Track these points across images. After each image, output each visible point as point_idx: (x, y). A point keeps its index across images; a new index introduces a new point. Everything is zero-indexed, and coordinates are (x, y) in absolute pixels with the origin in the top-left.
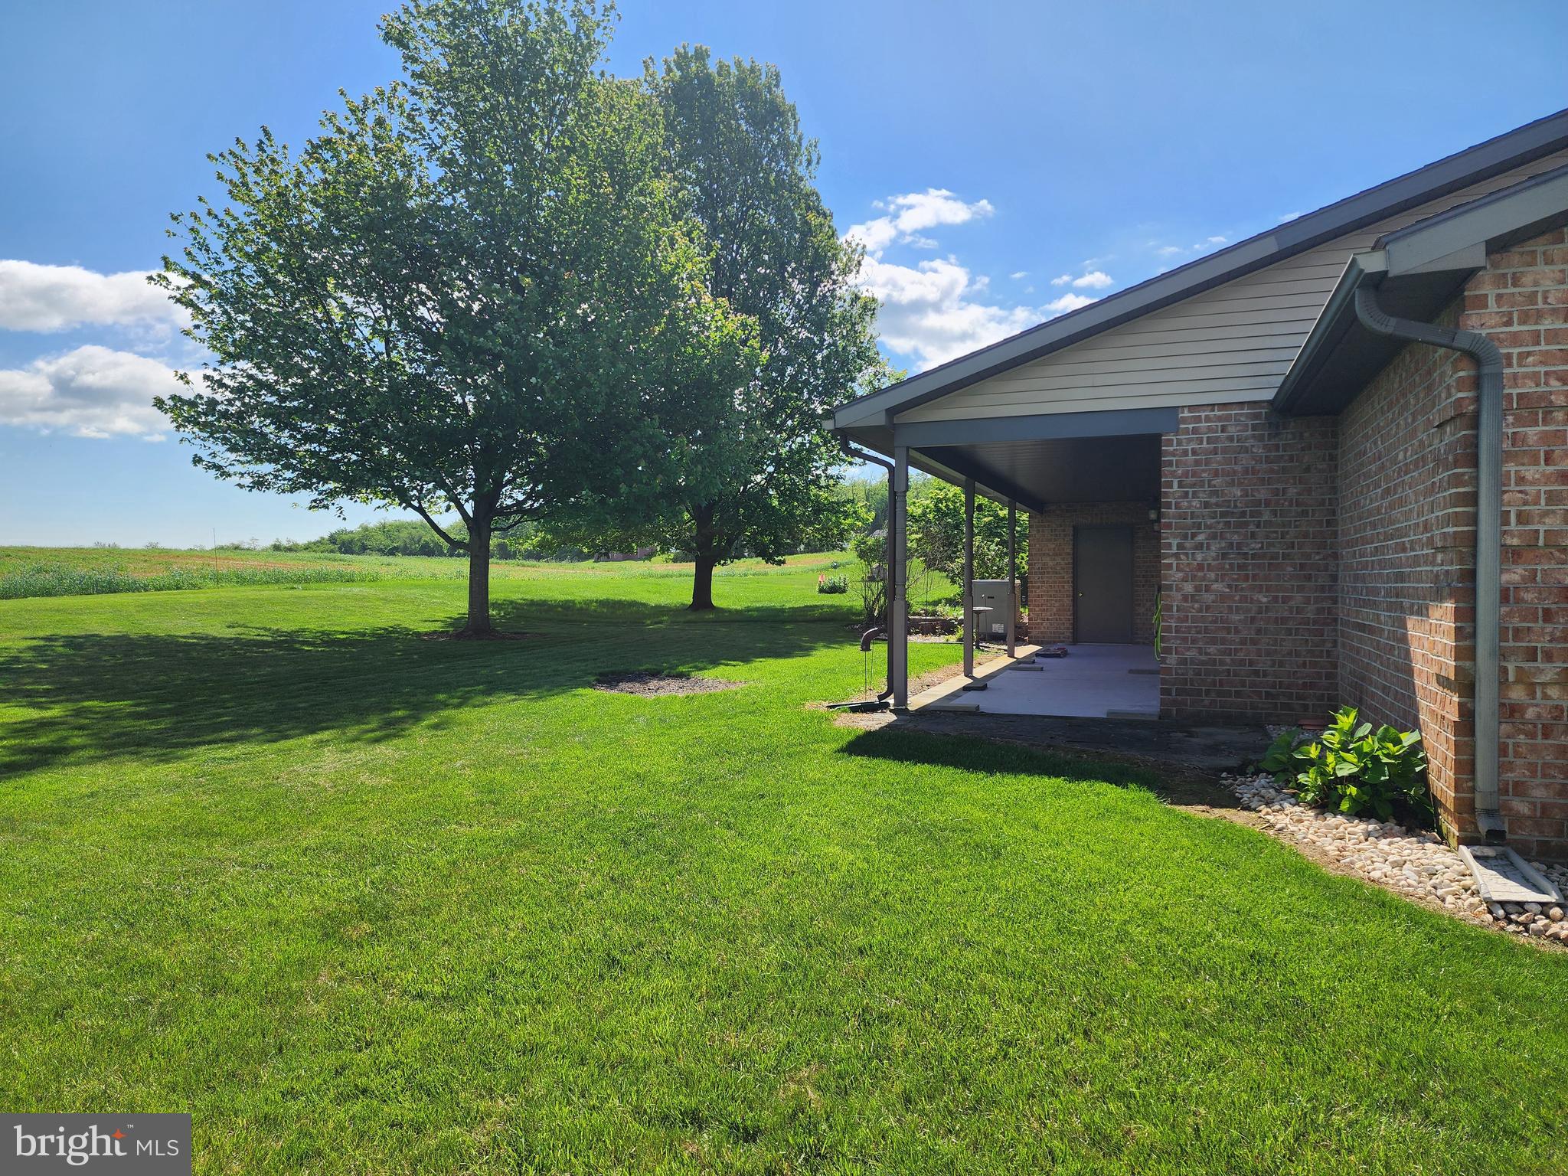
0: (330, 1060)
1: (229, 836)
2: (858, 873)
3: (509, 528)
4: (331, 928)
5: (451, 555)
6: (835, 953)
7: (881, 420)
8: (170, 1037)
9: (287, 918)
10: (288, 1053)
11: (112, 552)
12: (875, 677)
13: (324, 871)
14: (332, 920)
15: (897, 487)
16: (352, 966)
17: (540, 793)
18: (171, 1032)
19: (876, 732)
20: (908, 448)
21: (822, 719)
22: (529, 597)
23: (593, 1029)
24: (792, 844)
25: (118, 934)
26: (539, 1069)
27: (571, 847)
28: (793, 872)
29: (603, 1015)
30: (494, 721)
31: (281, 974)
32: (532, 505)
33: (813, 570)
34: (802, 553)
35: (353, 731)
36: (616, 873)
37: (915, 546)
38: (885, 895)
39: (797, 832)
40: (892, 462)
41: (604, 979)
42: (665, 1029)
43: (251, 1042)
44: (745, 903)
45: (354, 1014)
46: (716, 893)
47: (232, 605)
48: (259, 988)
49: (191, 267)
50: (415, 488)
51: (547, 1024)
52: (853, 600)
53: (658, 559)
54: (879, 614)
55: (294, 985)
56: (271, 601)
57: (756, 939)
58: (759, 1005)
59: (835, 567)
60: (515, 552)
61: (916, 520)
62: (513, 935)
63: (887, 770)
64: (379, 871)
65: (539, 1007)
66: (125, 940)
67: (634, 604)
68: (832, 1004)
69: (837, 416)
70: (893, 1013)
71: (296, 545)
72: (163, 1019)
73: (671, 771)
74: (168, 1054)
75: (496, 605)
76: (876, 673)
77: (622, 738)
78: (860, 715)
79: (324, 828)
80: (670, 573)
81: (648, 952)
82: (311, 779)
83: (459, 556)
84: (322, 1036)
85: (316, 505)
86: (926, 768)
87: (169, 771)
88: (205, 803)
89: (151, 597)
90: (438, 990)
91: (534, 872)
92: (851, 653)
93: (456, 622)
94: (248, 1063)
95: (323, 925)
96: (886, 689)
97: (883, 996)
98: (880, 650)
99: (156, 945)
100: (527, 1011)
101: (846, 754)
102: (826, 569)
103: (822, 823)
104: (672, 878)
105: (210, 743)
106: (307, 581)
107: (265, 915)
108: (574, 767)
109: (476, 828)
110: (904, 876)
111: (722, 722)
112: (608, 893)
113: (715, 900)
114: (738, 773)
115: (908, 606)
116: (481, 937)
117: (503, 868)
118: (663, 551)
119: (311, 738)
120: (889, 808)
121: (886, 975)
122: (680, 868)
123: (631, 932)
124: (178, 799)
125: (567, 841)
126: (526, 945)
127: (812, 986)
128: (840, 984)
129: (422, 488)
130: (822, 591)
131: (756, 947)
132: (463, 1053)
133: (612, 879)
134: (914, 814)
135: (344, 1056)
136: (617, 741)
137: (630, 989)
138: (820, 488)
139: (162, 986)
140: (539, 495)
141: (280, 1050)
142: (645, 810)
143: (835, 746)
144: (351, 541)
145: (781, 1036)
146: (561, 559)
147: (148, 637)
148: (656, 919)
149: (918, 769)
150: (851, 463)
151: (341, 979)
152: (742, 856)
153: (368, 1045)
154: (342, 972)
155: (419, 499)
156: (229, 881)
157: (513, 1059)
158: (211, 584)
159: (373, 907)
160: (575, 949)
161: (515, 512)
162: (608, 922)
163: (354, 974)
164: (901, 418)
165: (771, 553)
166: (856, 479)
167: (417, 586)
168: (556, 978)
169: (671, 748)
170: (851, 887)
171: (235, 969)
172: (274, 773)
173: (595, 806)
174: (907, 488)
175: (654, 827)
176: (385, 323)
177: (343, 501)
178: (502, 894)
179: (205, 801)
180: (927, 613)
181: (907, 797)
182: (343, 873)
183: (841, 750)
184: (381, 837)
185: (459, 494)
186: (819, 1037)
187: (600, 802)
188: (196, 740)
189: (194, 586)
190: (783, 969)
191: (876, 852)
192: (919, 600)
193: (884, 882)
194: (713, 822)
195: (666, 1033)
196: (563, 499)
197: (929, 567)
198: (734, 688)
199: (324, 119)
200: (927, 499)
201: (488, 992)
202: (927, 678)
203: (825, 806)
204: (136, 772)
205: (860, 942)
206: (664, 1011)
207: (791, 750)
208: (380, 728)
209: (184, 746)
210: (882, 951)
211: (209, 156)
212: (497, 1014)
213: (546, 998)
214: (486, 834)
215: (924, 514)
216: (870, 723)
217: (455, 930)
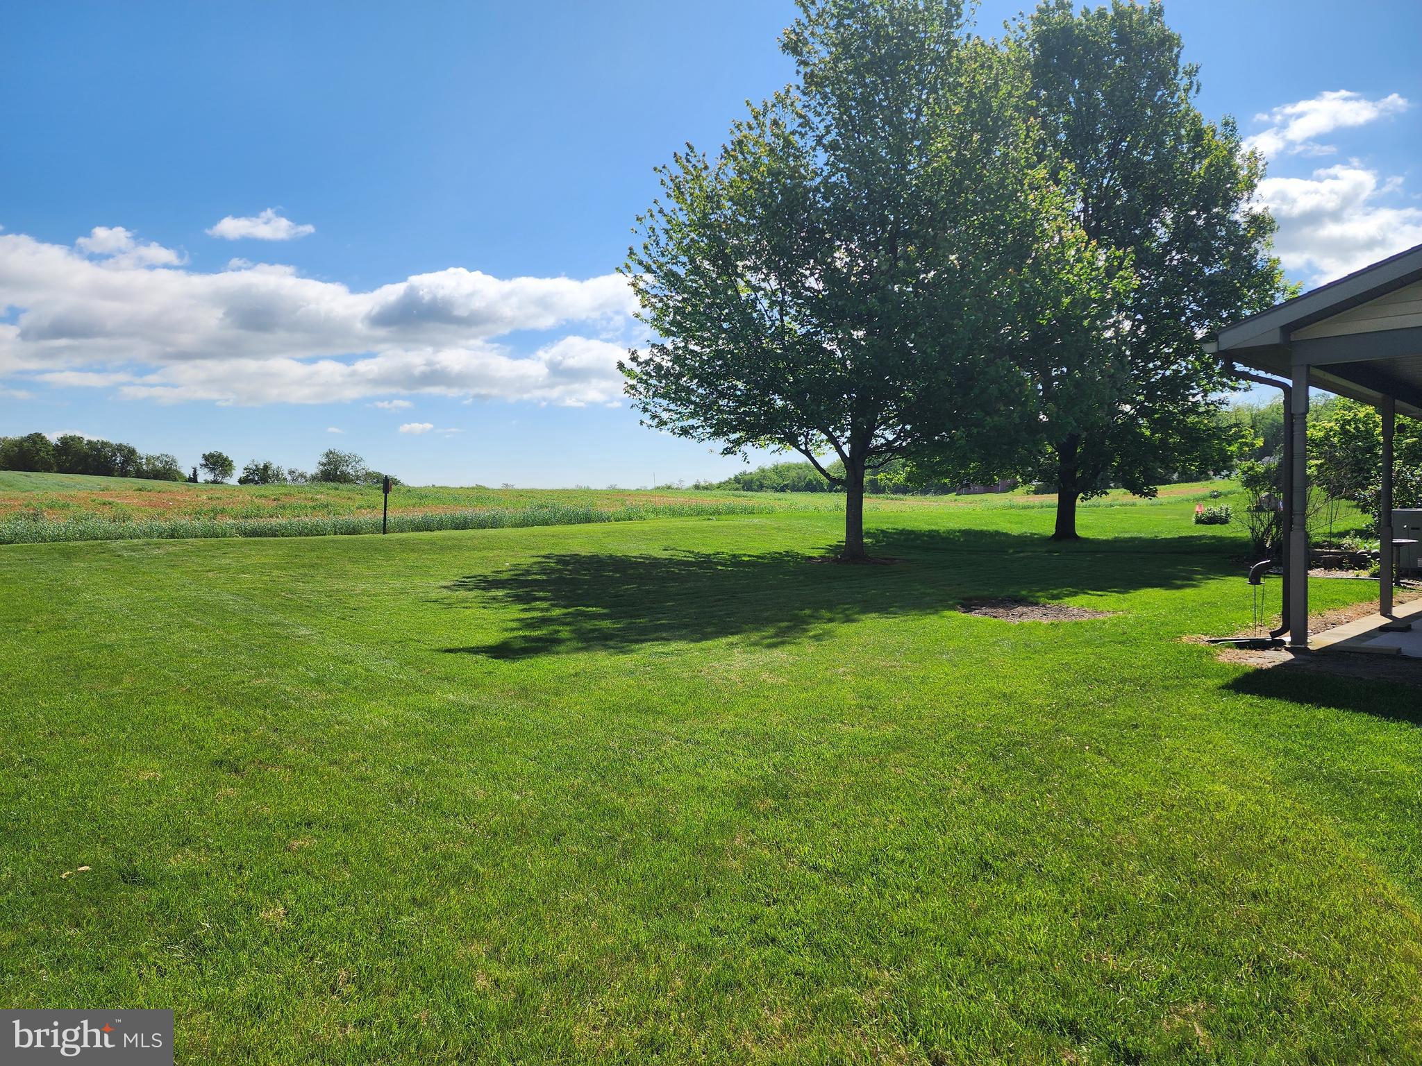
0: (746, 908)
1: (668, 715)
2: (1248, 815)
3: (879, 465)
4: (743, 798)
5: (830, 491)
6: (1224, 894)
7: (1275, 338)
8: (630, 868)
9: (711, 786)
10: (714, 897)
11: (587, 492)
12: (1267, 614)
13: (737, 751)
14: (744, 793)
15: (1295, 409)
16: (760, 833)
17: (912, 703)
18: (631, 866)
19: (1268, 670)
20: (1308, 366)
21: (1201, 653)
22: (900, 527)
23: (968, 924)
24: (1171, 778)
25: (594, 783)
26: (919, 951)
27: (942, 755)
28: (1173, 806)
29: (978, 912)
30: (870, 636)
31: (708, 833)
32: (901, 444)
33: (1188, 500)
34: (1175, 483)
35: (755, 637)
36: (986, 784)
37: (1316, 473)
38: (1284, 841)
39: (1176, 766)
40: (1290, 382)
41: (977, 880)
42: (1039, 937)
43: (687, 883)
44: (1120, 828)
45: (764, 875)
46: (1089, 815)
47: (667, 533)
48: (691, 840)
49: (646, 259)
50: (803, 434)
51: (925, 913)
52: (1238, 530)
53: (1020, 491)
54: (1272, 545)
55: (717, 842)
56: (694, 530)
57: (1133, 866)
58: (1138, 932)
59: (1215, 497)
60: (884, 487)
61: (1316, 443)
62: (892, 827)
63: (1282, 712)
64: (778, 756)
65: (918, 896)
66: (599, 789)
67: (997, 533)
68: (1222, 945)
69: (1220, 338)
70: (1294, 966)
71: (710, 484)
72: (625, 854)
73: (1037, 694)
74: (629, 882)
75: (869, 535)
76: (1267, 609)
77: (987, 659)
78: (1249, 651)
79: (736, 716)
80: (1032, 504)
81: (1020, 862)
82: (725, 674)
83: (836, 491)
84: (739, 889)
85: (727, 451)
86: (1332, 712)
87: (624, 661)
88: (650, 687)
89: (613, 526)
90: (830, 865)
91: (909, 773)
92: (1237, 585)
93: (835, 549)
94: (685, 900)
95: (738, 797)
96: (1279, 625)
97: (1282, 946)
98: (1273, 585)
99: (620, 795)
100: (907, 897)
101: (1232, 692)
102: (1204, 499)
103: (1205, 759)
104: (1041, 794)
105: (653, 640)
106: (720, 514)
107: (693, 781)
108: (943, 681)
109: (857, 729)
110: (1306, 824)
111: (1090, 650)
112: (979, 801)
113: (1087, 822)
114: (1109, 701)
115: (1307, 536)
116: (865, 825)
117: (882, 765)
118: (1025, 482)
119: (724, 640)
120: (1287, 752)
121: (1286, 925)
122: (1049, 786)
123: (1002, 840)
124: (632, 682)
125: (938, 748)
126: (905, 838)
127: (1198, 922)
128: (1230, 926)
129: (808, 434)
130: (1199, 521)
131: (1133, 875)
132: (853, 924)
133: (982, 788)
134: (1318, 761)
135: (758, 908)
136: (983, 661)
137: (1004, 893)
138: (1199, 414)
139: (624, 827)
140: (908, 434)
141: (708, 893)
142: (1013, 728)
143: (1219, 682)
144: (751, 481)
145: (1164, 968)
146: (925, 492)
147: (611, 557)
148: (1026, 832)
149: (1321, 713)
150: (1234, 389)
151: (753, 843)
152: (1114, 782)
153: (775, 901)
154: (753, 837)
155: (806, 444)
156: (668, 751)
157: (895, 937)
158: (652, 516)
159: (773, 784)
160: (949, 849)
161: (886, 451)
162: (980, 828)
163: (763, 840)
164: (1297, 336)
165: (1141, 485)
166: (1240, 404)
167: (804, 518)
168: (932, 872)
169: (1037, 672)
170: (1242, 829)
171: (674, 823)
172: (700, 668)
173: (964, 720)
174: (1307, 410)
175: (1022, 745)
176: (780, 295)
177: (747, 448)
178: (881, 789)
179: (650, 685)
180: (1331, 545)
181: (1309, 742)
182: (751, 755)
183: (1226, 687)
184: (780, 727)
185: (838, 437)
186: (1206, 975)
187: (969, 716)
188: (643, 637)
189: (641, 518)
190: (1164, 901)
191: (1271, 796)
192: (1321, 531)
193: (1282, 828)
194: (1082, 746)
195: (1040, 941)
196: (929, 436)
197: (1333, 495)
198: (1101, 618)
199: (733, 128)
200: (1330, 421)
201: (872, 874)
202: (1331, 615)
203: (1209, 742)
204: (603, 660)
205: (1253, 885)
206: (1038, 921)
207: (1167, 683)
208: (776, 635)
209: (637, 642)
210: (1280, 899)
211: (655, 169)
212: (881, 895)
213: (924, 889)
214: (866, 734)
215: (1327, 437)
216: (1261, 661)
217: (843, 816)
